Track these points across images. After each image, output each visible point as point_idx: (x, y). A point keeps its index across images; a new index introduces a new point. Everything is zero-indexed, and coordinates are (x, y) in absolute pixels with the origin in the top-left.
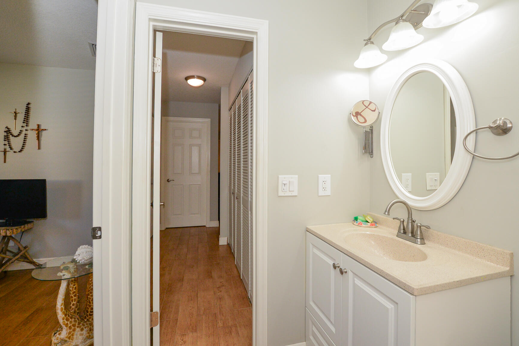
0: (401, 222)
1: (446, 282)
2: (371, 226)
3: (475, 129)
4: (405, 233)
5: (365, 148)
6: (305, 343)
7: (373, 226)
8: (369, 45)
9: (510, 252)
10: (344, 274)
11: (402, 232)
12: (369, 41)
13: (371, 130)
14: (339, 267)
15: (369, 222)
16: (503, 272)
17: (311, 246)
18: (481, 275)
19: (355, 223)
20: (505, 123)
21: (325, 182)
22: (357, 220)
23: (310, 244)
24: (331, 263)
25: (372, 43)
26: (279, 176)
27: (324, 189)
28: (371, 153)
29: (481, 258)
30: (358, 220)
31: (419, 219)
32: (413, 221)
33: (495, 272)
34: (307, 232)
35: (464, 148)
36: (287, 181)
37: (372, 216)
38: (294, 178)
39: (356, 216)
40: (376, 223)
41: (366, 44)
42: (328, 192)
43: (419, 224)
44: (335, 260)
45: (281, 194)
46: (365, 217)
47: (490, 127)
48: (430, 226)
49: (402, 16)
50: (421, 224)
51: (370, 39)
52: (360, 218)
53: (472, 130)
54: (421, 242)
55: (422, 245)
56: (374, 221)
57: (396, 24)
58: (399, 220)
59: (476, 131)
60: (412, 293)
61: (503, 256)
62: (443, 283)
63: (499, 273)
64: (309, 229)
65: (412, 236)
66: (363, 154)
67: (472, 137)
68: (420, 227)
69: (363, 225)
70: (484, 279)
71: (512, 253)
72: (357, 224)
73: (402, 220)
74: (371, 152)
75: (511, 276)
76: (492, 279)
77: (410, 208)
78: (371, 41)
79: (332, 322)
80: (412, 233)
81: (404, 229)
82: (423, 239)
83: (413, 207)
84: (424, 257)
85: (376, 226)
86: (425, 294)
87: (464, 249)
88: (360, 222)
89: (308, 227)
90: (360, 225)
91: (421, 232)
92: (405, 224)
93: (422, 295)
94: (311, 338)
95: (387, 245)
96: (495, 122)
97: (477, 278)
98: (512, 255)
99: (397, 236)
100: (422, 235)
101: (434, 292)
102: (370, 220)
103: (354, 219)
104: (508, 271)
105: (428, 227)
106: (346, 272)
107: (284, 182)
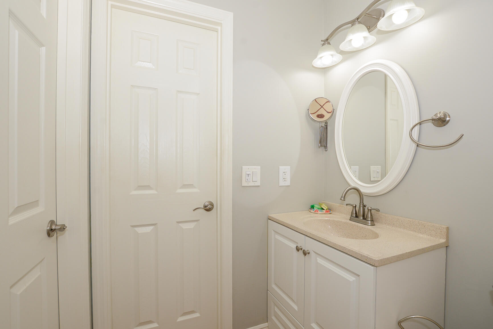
0: (353, 207)
1: (400, 254)
2: (326, 213)
3: (419, 122)
4: (357, 217)
5: (321, 142)
6: (267, 323)
7: (328, 213)
8: (326, 46)
9: (447, 226)
10: (307, 254)
11: (354, 216)
12: (327, 41)
13: (326, 125)
14: (302, 249)
15: (324, 210)
16: (442, 243)
17: (273, 232)
18: (426, 246)
19: (312, 211)
20: (445, 115)
21: (285, 173)
22: (313, 208)
23: (272, 231)
24: (294, 246)
25: (329, 43)
26: (243, 167)
27: (284, 180)
28: (326, 147)
29: (423, 234)
30: (315, 208)
31: (369, 204)
32: (364, 206)
33: (436, 244)
34: (269, 220)
35: (410, 139)
36: (250, 171)
37: (327, 204)
38: (257, 169)
39: (312, 205)
40: (330, 210)
41: (323, 45)
42: (288, 183)
43: (370, 208)
44: (297, 243)
45: (244, 184)
46: (320, 205)
47: (433, 120)
48: (379, 209)
49: (358, 19)
50: (371, 208)
51: (327, 40)
52: (316, 207)
53: (417, 122)
54: (371, 223)
55: (373, 226)
56: (329, 209)
57: (352, 26)
58: (352, 205)
59: (420, 123)
60: (374, 265)
61: (441, 230)
62: (398, 254)
63: (439, 244)
64: (270, 217)
65: (363, 219)
66: (319, 147)
67: (417, 128)
68: (371, 210)
69: (319, 212)
70: (428, 250)
71: (448, 227)
72: (313, 212)
73: (354, 205)
74: (325, 145)
75: (446, 247)
76: (434, 250)
77: (362, 195)
78: (328, 42)
79: (294, 301)
80: (363, 216)
81: (356, 213)
82: (373, 221)
83: (365, 193)
84: (376, 236)
85: (330, 213)
86: (384, 265)
87: (408, 227)
88: (317, 210)
89: (270, 215)
90: (316, 213)
91: (371, 215)
92: (357, 209)
93: (382, 265)
94: (273, 318)
95: (341, 228)
96: (436, 115)
97: (423, 249)
98: (448, 228)
99: (350, 220)
100: (372, 218)
101: (391, 263)
102: (325, 207)
103: (310, 207)
104: (445, 242)
105: (378, 210)
106: (309, 253)
107: (248, 173)
